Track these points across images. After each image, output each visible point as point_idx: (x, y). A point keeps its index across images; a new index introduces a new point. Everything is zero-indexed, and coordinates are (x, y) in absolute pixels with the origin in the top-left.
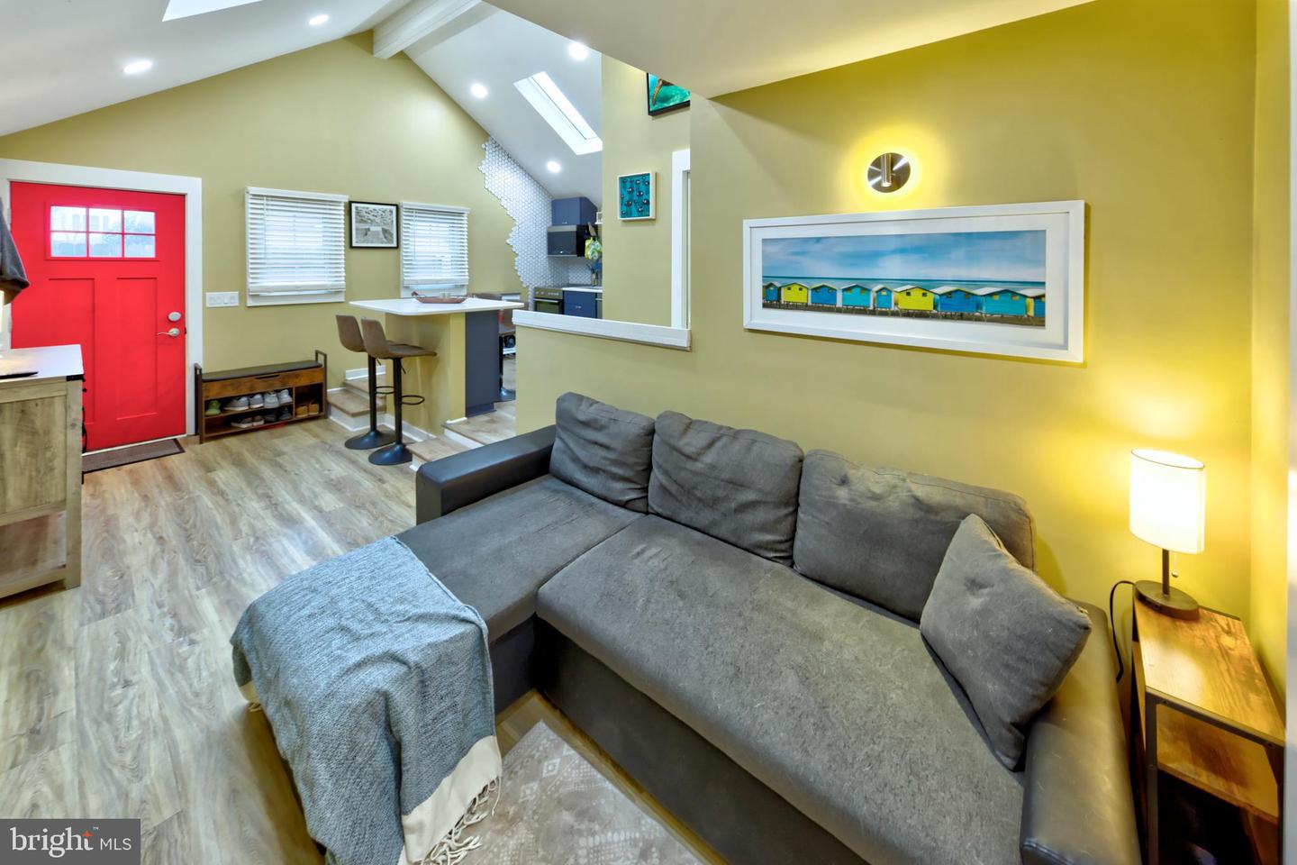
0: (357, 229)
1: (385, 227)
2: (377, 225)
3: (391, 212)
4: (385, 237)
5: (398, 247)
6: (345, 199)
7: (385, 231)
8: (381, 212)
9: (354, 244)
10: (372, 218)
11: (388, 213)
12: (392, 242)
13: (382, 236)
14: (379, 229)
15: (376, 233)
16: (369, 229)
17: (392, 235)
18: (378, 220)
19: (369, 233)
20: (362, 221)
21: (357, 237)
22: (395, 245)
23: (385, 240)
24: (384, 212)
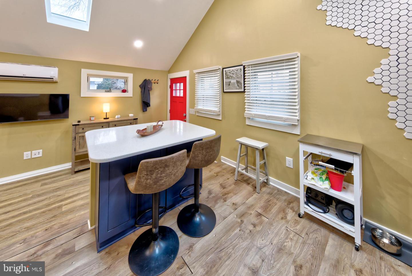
0: (226, 83)
1: (238, 80)
2: (234, 78)
3: (241, 69)
4: (238, 86)
5: (244, 92)
6: (221, 68)
7: (238, 82)
8: (236, 71)
9: (225, 91)
10: (232, 75)
11: (239, 71)
12: (242, 89)
13: (236, 85)
14: (235, 81)
15: (234, 83)
16: (230, 82)
17: (241, 84)
18: (234, 76)
19: (230, 84)
20: (228, 78)
21: (226, 87)
22: (243, 90)
23: (238, 87)
24: (237, 71)
